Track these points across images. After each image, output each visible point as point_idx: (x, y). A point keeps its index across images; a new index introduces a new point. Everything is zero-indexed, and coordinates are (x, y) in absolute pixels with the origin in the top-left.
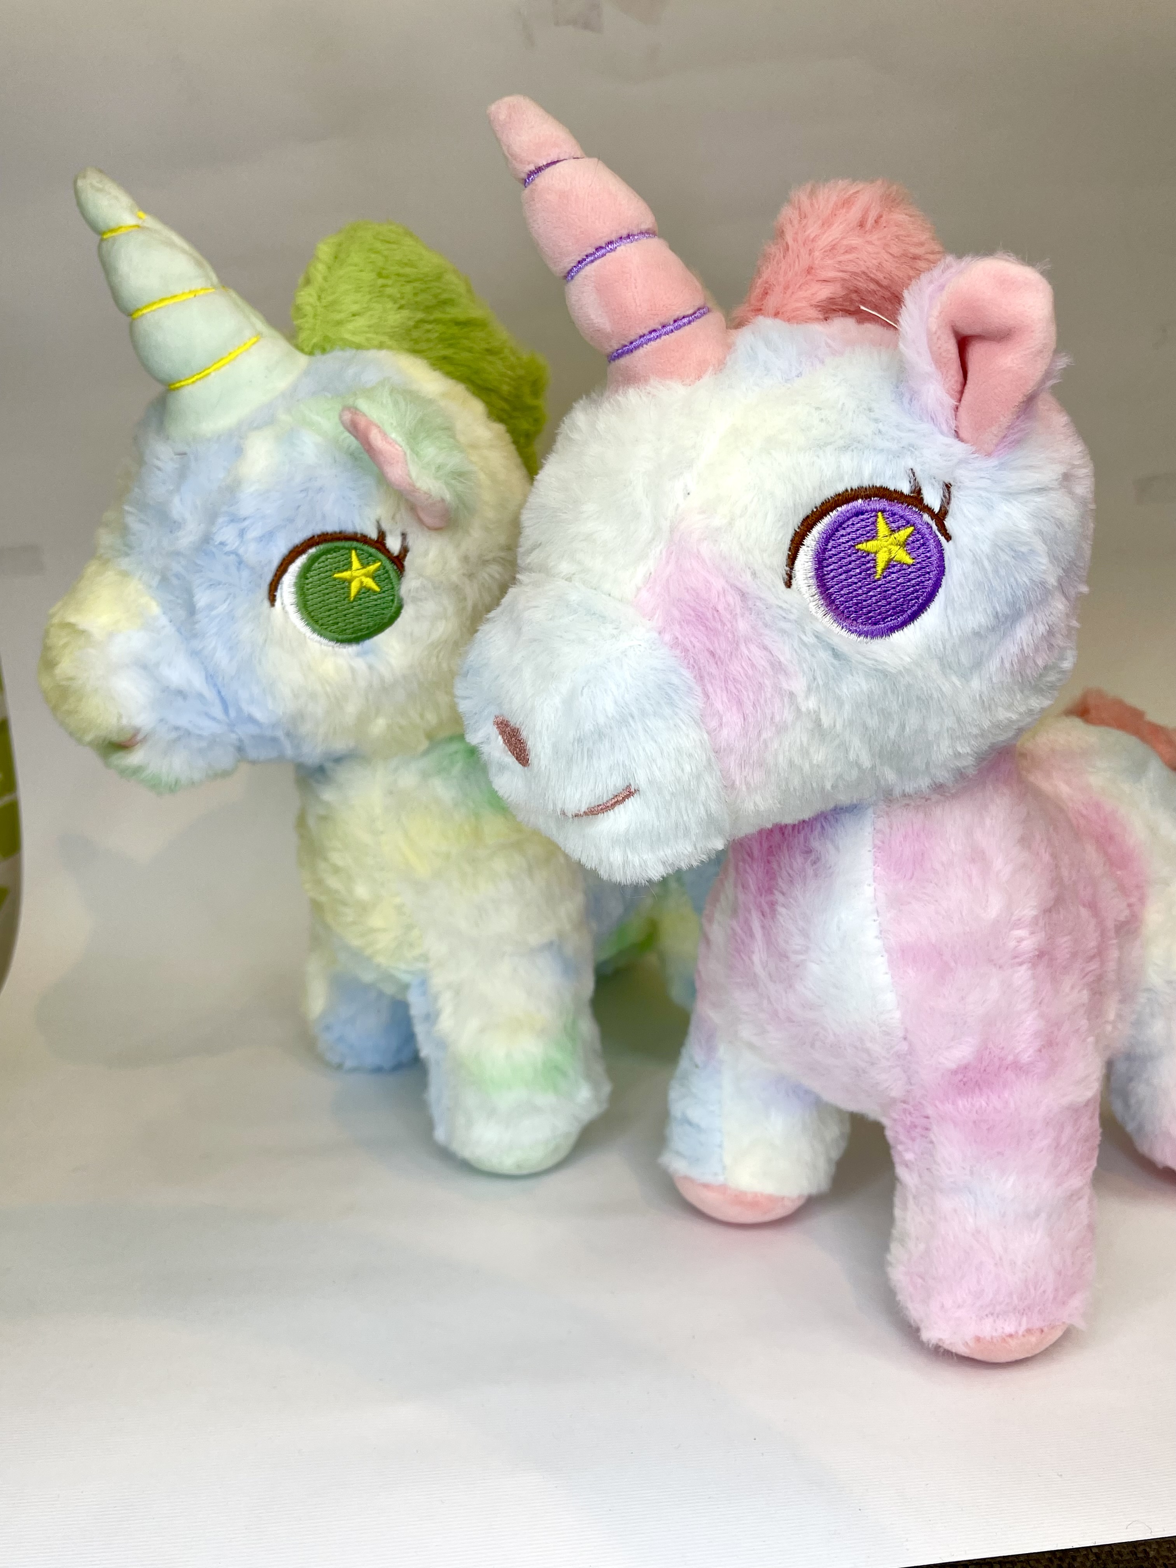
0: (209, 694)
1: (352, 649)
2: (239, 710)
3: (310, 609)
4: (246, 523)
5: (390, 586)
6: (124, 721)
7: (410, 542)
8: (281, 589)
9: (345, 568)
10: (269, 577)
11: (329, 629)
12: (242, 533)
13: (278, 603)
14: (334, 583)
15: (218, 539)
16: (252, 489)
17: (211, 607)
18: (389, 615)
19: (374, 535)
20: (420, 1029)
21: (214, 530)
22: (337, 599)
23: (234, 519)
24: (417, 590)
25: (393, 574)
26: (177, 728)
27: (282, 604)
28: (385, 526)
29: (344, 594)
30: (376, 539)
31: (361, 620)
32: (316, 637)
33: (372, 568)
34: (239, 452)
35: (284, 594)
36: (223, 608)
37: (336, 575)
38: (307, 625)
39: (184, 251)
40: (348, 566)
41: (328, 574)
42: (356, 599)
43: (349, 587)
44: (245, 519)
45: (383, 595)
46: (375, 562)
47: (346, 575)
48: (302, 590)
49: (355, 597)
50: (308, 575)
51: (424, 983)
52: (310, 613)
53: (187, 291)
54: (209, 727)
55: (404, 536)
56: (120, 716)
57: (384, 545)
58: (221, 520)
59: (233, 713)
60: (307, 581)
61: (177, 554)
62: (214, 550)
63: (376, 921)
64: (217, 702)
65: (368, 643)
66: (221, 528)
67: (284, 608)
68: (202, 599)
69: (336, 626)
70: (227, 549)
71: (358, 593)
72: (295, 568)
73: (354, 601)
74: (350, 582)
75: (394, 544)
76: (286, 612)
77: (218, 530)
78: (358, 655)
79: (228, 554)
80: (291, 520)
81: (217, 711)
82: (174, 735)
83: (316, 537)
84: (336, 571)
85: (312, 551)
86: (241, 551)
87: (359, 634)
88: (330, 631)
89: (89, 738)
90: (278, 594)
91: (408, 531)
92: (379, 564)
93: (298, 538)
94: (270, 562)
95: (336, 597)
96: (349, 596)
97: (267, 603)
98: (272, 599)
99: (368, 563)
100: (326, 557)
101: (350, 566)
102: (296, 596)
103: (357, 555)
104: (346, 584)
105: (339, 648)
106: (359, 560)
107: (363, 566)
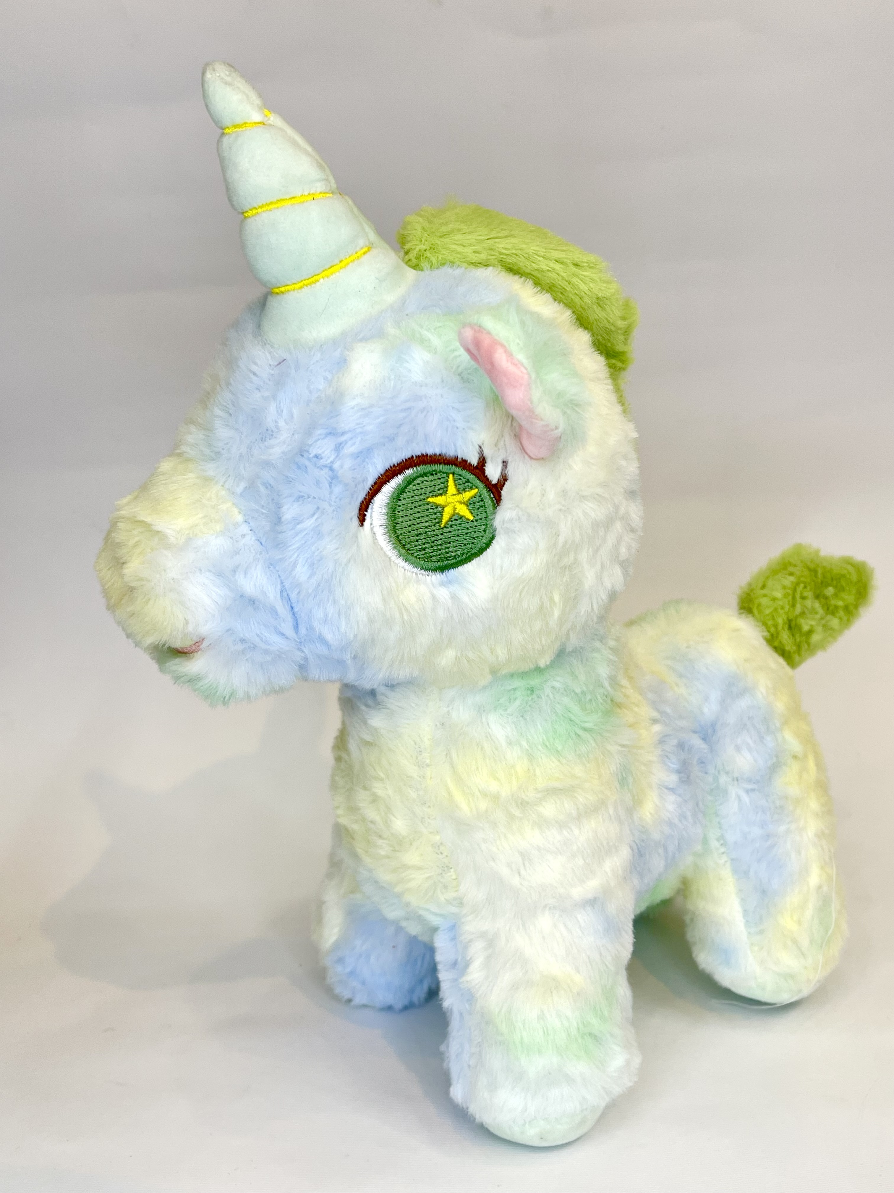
0: (282, 610)
1: (436, 578)
2: (310, 629)
3: (399, 532)
4: (343, 438)
5: (484, 515)
6: (190, 628)
7: (510, 471)
8: (372, 508)
9: (441, 492)
10: (361, 496)
11: (416, 554)
12: (338, 448)
13: (367, 523)
14: (426, 507)
15: (314, 451)
16: (353, 403)
17: (298, 521)
18: (479, 546)
19: (474, 461)
20: (444, 976)
21: (310, 442)
22: (427, 524)
23: (332, 433)
24: (511, 520)
25: (488, 503)
26: (243, 641)
27: (371, 524)
28: (487, 453)
29: (435, 519)
30: (476, 464)
31: (448, 548)
32: (401, 562)
33: (468, 495)
34: (342, 363)
35: (374, 514)
36: (309, 523)
37: (430, 500)
38: (395, 548)
39: (307, 153)
40: (444, 491)
41: (422, 497)
42: (447, 526)
43: (441, 513)
44: (343, 434)
45: (475, 524)
46: (471, 488)
47: (440, 500)
48: (394, 511)
49: (446, 523)
50: (402, 497)
51: (453, 928)
52: (398, 537)
53: (306, 194)
54: (277, 643)
55: (505, 463)
56: (187, 622)
57: (483, 471)
58: (319, 431)
59: (303, 631)
60: (399, 503)
61: (267, 464)
62: (307, 463)
63: (412, 857)
64: (289, 618)
65: (452, 572)
66: (317, 441)
67: (372, 529)
68: (290, 511)
69: (423, 552)
70: (322, 462)
71: (450, 520)
72: (388, 489)
73: (445, 527)
74: (443, 508)
75: (493, 472)
76: (374, 533)
77: (314, 442)
78: (442, 584)
79: (321, 468)
80: (392, 439)
81: (287, 628)
82: (240, 647)
83: (415, 457)
84: (431, 494)
85: (409, 472)
86: (336, 466)
87: (445, 563)
88: (416, 557)
89: (149, 640)
90: (368, 514)
91: (510, 459)
92: (476, 490)
93: (396, 459)
94: (364, 480)
95: (426, 522)
96: (440, 522)
97: (356, 522)
98: (362, 519)
99: (464, 490)
100: (422, 480)
101: (447, 491)
102: (386, 517)
103: (455, 481)
104: (439, 509)
105: (423, 575)
106: (456, 485)
107: (459, 492)
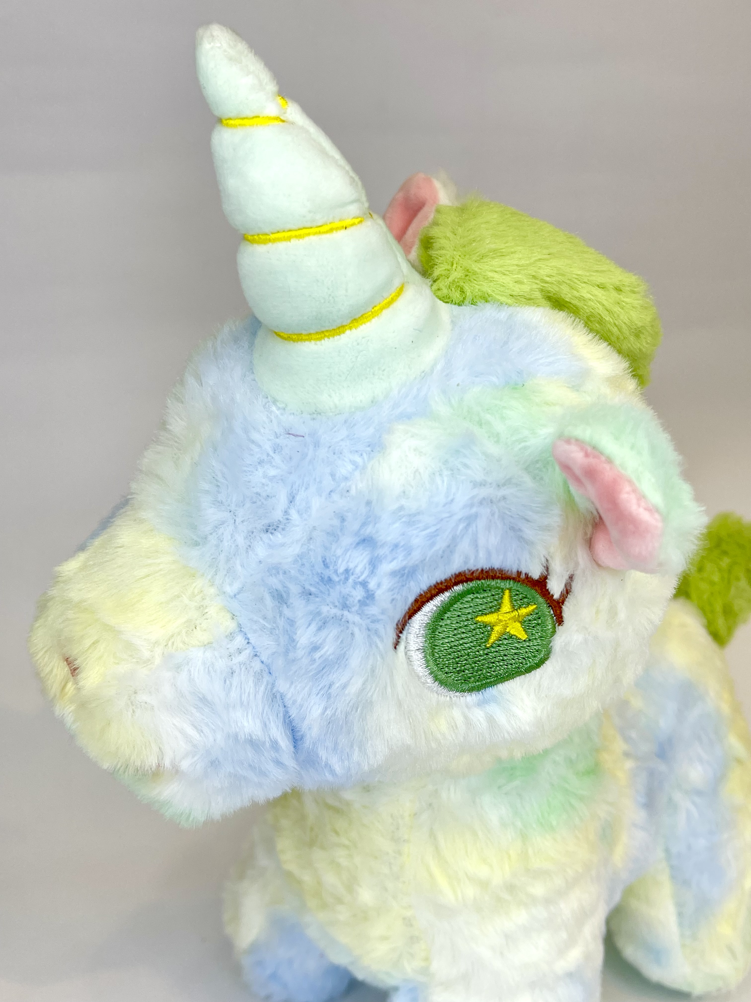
1: (471, 698)
3: (437, 655)
4: (382, 551)
5: (541, 634)
7: (576, 586)
8: (409, 629)
9: (492, 610)
10: (398, 617)
11: (453, 677)
12: (374, 564)
13: (401, 647)
14: (475, 626)
15: (343, 565)
19: (536, 575)
22: (471, 645)
23: (367, 542)
25: (547, 621)
27: (407, 647)
28: (552, 565)
29: (482, 639)
30: (537, 579)
31: (491, 668)
32: (435, 686)
33: (524, 611)
35: (412, 636)
37: (479, 619)
40: (497, 608)
41: (470, 616)
42: (494, 645)
43: (490, 632)
44: (382, 545)
45: (528, 644)
46: (528, 604)
47: (490, 619)
48: (433, 633)
49: (494, 643)
50: (445, 616)
52: (435, 660)
53: (337, 221)
55: (571, 576)
57: (545, 586)
60: (441, 623)
65: (491, 691)
67: (407, 653)
69: (460, 674)
71: (499, 639)
72: (430, 607)
73: (492, 646)
74: (493, 626)
75: (556, 586)
76: (409, 658)
78: (480, 704)
83: (468, 572)
84: (481, 613)
85: (458, 588)
86: (372, 585)
87: (484, 682)
88: (453, 680)
90: (403, 636)
92: (534, 607)
95: (471, 642)
96: (486, 642)
97: (388, 645)
98: (396, 642)
99: (520, 607)
100: (472, 597)
101: (499, 608)
102: (425, 639)
103: (511, 597)
104: (487, 628)
105: (457, 697)
106: (511, 602)
107: (514, 608)
